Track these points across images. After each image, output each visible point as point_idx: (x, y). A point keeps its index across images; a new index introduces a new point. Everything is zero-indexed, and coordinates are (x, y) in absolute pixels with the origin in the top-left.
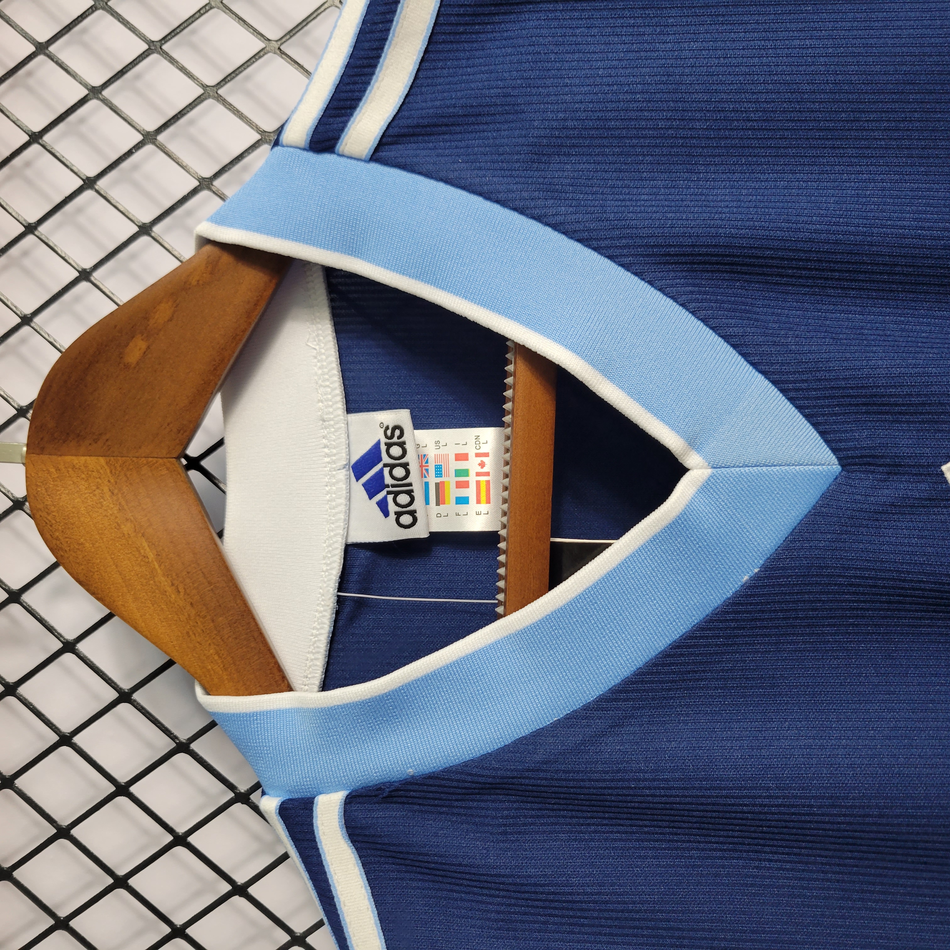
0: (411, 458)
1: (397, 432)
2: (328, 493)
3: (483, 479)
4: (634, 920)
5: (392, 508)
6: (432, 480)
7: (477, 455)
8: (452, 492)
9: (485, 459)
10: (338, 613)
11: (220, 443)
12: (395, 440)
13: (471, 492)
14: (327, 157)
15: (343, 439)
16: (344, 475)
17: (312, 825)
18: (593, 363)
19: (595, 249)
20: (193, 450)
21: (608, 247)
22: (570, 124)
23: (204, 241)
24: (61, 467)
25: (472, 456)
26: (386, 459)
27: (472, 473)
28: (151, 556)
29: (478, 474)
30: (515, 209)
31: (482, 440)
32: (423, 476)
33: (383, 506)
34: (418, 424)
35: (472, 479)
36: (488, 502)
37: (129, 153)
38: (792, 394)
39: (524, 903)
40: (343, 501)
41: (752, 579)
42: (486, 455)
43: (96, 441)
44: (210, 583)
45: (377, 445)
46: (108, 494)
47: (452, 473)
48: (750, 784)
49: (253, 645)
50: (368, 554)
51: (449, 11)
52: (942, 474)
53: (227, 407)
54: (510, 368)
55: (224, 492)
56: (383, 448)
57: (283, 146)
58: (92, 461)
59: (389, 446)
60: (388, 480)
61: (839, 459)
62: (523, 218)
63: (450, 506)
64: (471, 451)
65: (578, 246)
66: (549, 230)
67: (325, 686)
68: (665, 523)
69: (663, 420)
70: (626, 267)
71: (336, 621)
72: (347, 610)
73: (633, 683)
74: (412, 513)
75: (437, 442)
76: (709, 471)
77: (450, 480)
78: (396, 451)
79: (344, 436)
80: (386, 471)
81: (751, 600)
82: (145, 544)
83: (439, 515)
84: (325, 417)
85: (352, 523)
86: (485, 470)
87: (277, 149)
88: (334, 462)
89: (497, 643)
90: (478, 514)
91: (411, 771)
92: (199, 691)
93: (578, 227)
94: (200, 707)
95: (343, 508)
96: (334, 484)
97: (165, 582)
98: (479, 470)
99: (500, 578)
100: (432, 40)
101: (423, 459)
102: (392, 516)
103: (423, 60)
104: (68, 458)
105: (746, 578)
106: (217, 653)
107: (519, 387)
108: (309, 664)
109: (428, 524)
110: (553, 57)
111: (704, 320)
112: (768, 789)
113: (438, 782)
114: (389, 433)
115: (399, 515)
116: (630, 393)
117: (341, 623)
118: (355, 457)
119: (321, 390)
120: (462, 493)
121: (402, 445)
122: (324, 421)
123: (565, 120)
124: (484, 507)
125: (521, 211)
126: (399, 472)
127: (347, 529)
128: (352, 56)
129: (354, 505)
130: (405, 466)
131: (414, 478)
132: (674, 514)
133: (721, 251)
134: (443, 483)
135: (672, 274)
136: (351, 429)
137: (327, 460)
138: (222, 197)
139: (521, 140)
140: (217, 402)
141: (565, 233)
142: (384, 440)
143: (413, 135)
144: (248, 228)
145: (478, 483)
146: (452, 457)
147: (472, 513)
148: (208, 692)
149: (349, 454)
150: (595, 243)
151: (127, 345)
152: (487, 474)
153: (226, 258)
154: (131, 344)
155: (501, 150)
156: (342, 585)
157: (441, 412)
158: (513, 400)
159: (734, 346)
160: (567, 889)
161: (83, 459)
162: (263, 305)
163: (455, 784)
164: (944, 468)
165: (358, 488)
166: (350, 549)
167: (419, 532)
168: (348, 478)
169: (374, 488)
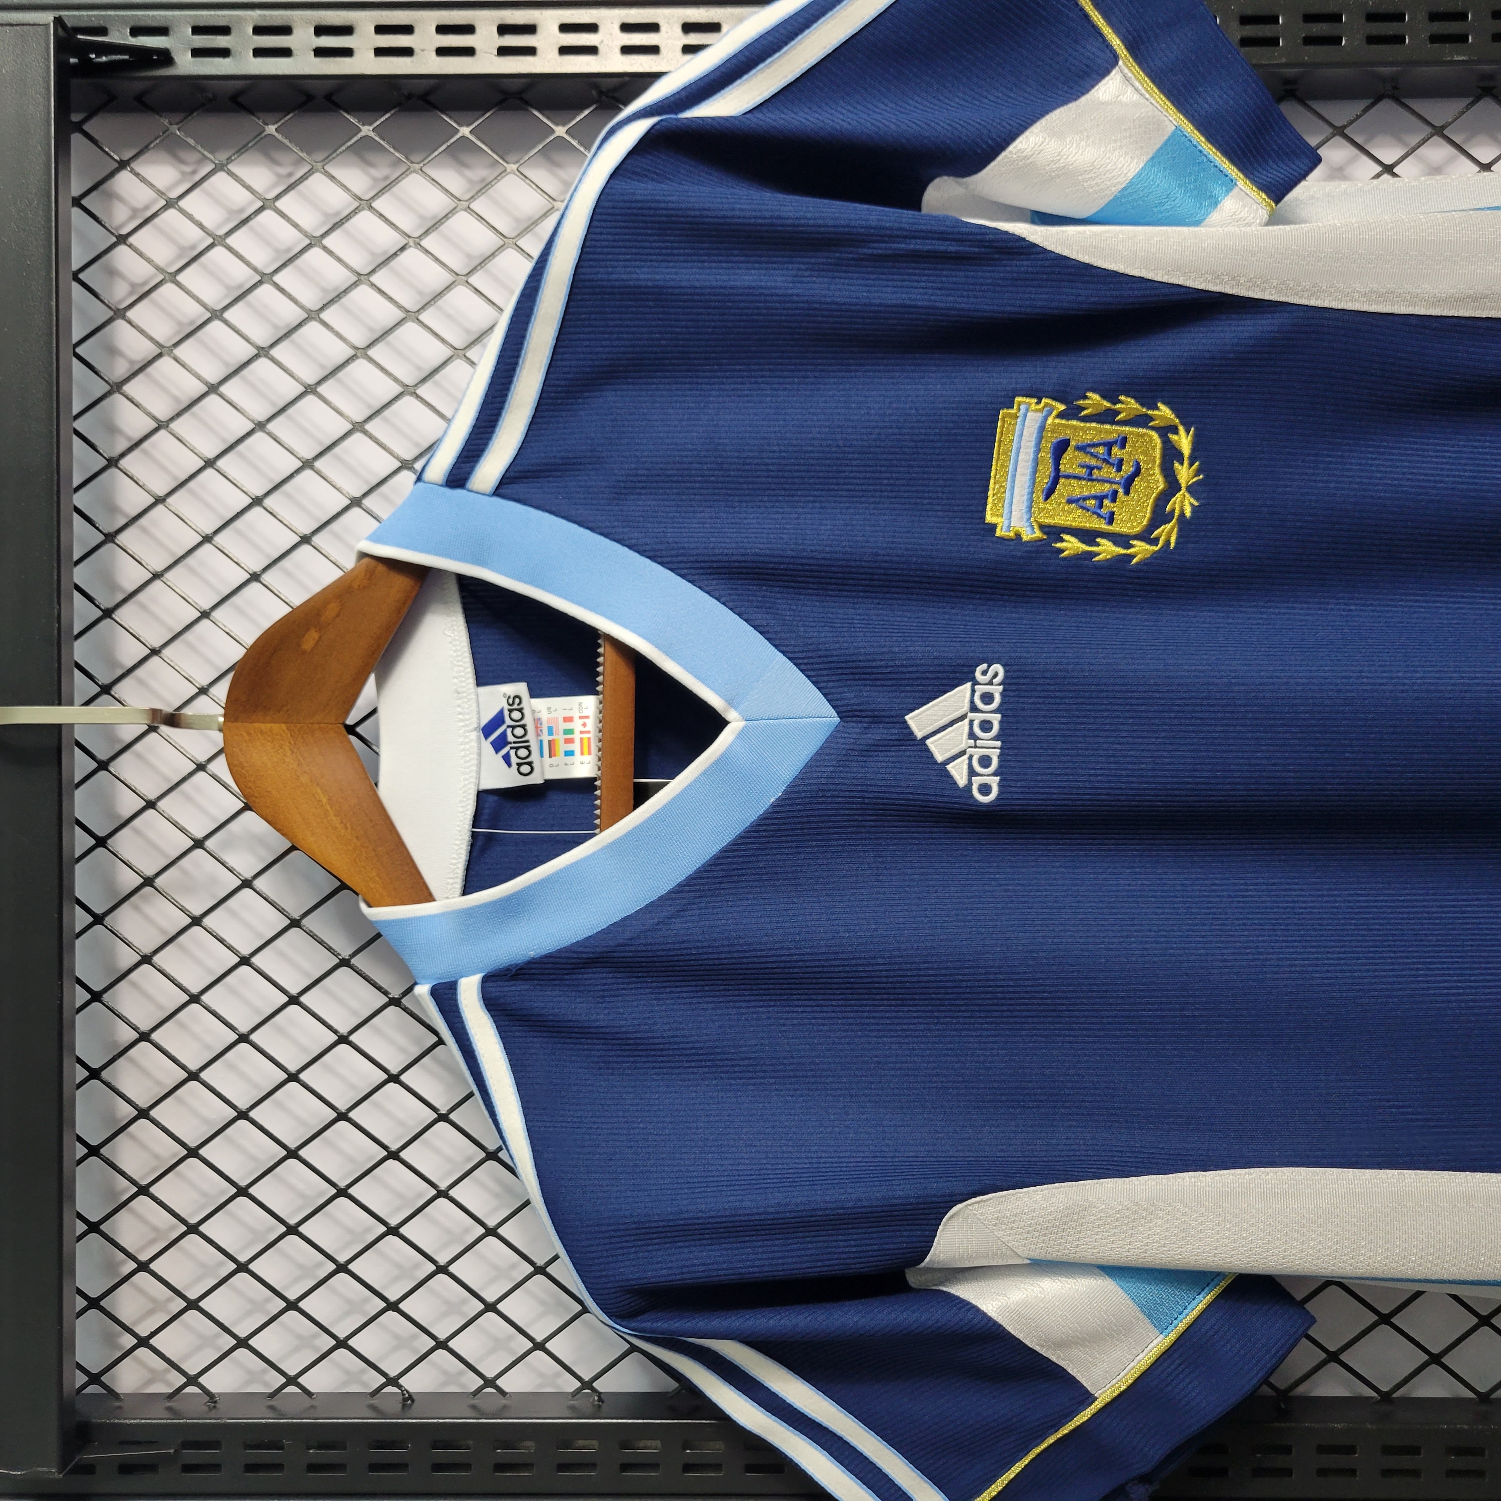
0: (528, 720)
1: (517, 700)
2: (463, 750)
3: (585, 736)
4: (699, 1055)
5: (514, 760)
6: (546, 738)
7: (581, 718)
8: (561, 747)
9: (586, 720)
10: (472, 846)
11: (374, 711)
12: (516, 706)
13: (576, 747)
14: (459, 492)
15: (474, 707)
16: (475, 736)
17: (456, 1000)
18: (658, 646)
19: (659, 563)
20: (350, 721)
21: (668, 563)
22: (640, 472)
23: (363, 555)
24: (252, 731)
25: (576, 718)
26: (508, 722)
27: (577, 732)
28: (324, 800)
29: (582, 732)
30: (602, 534)
31: (584, 706)
32: (538, 735)
33: (507, 759)
34: (533, 694)
35: (577, 736)
36: (590, 753)
37: (291, 476)
38: (803, 667)
39: (618, 1047)
40: (475, 756)
41: (777, 799)
42: (587, 717)
43: (279, 711)
44: (371, 821)
45: (501, 712)
46: (289, 753)
47: (561, 732)
48: (777, 946)
49: (406, 868)
50: (496, 798)
51: (550, 389)
52: (905, 722)
53: (380, 684)
54: (601, 650)
55: (377, 753)
56: (506, 713)
57: (427, 482)
58: (277, 728)
59: (510, 711)
60: (510, 738)
61: (838, 713)
62: (607, 541)
63: (560, 757)
64: (576, 715)
65: (648, 561)
66: (626, 549)
68: (712, 760)
69: (709, 687)
70: (683, 576)
71: (471, 852)
72: (479, 843)
73: (694, 879)
74: (530, 764)
75: (549, 709)
76: (744, 723)
77: (560, 738)
78: (516, 715)
79: (475, 705)
80: (509, 731)
81: (775, 815)
82: (319, 791)
83: (551, 766)
84: (460, 690)
85: (483, 774)
86: (586, 729)
87: (419, 484)
88: (467, 725)
89: (594, 854)
90: (582, 763)
91: (532, 954)
92: (363, 906)
93: (647, 548)
94: (364, 920)
95: (475, 762)
96: (467, 743)
97: (336, 821)
98: (583, 729)
99: (597, 807)
100: (537, 409)
101: (537, 722)
102: (515, 767)
103: (531, 423)
104: (257, 725)
105: (773, 800)
106: (378, 875)
107: (607, 664)
108: (449, 887)
109: (543, 773)
110: (626, 423)
111: (740, 615)
112: (789, 949)
113: (552, 960)
114: (511, 701)
115: (519, 765)
116: (685, 667)
117: (474, 854)
118: (484, 722)
119: (456, 669)
120: (569, 747)
121: (520, 710)
122: (458, 693)
123: (636, 469)
124: (587, 758)
125: (606, 535)
126: (519, 732)
127: (479, 778)
128: (477, 419)
129: (484, 759)
130: (523, 727)
131: (531, 736)
132: (718, 754)
133: (749, 565)
134: (554, 740)
135: (714, 582)
136: (481, 699)
137: (461, 724)
139: (604, 484)
140: (372, 680)
141: (639, 552)
142: (507, 707)
143: (526, 477)
144: (399, 545)
145: (582, 739)
146: (561, 720)
147: (577, 763)
148: (370, 906)
149: (479, 719)
150: (659, 560)
151: (304, 636)
152: (588, 732)
153: (381, 568)
154: (307, 635)
155: (590, 490)
156: (476, 823)
157: (553, 685)
158: (603, 674)
159: (761, 633)
160: (650, 1035)
161: (269, 725)
162: (410, 602)
163: (565, 961)
164: (907, 718)
165: (487, 746)
166: (481, 795)
167: (536, 779)
168: (479, 738)
169: (499, 744)
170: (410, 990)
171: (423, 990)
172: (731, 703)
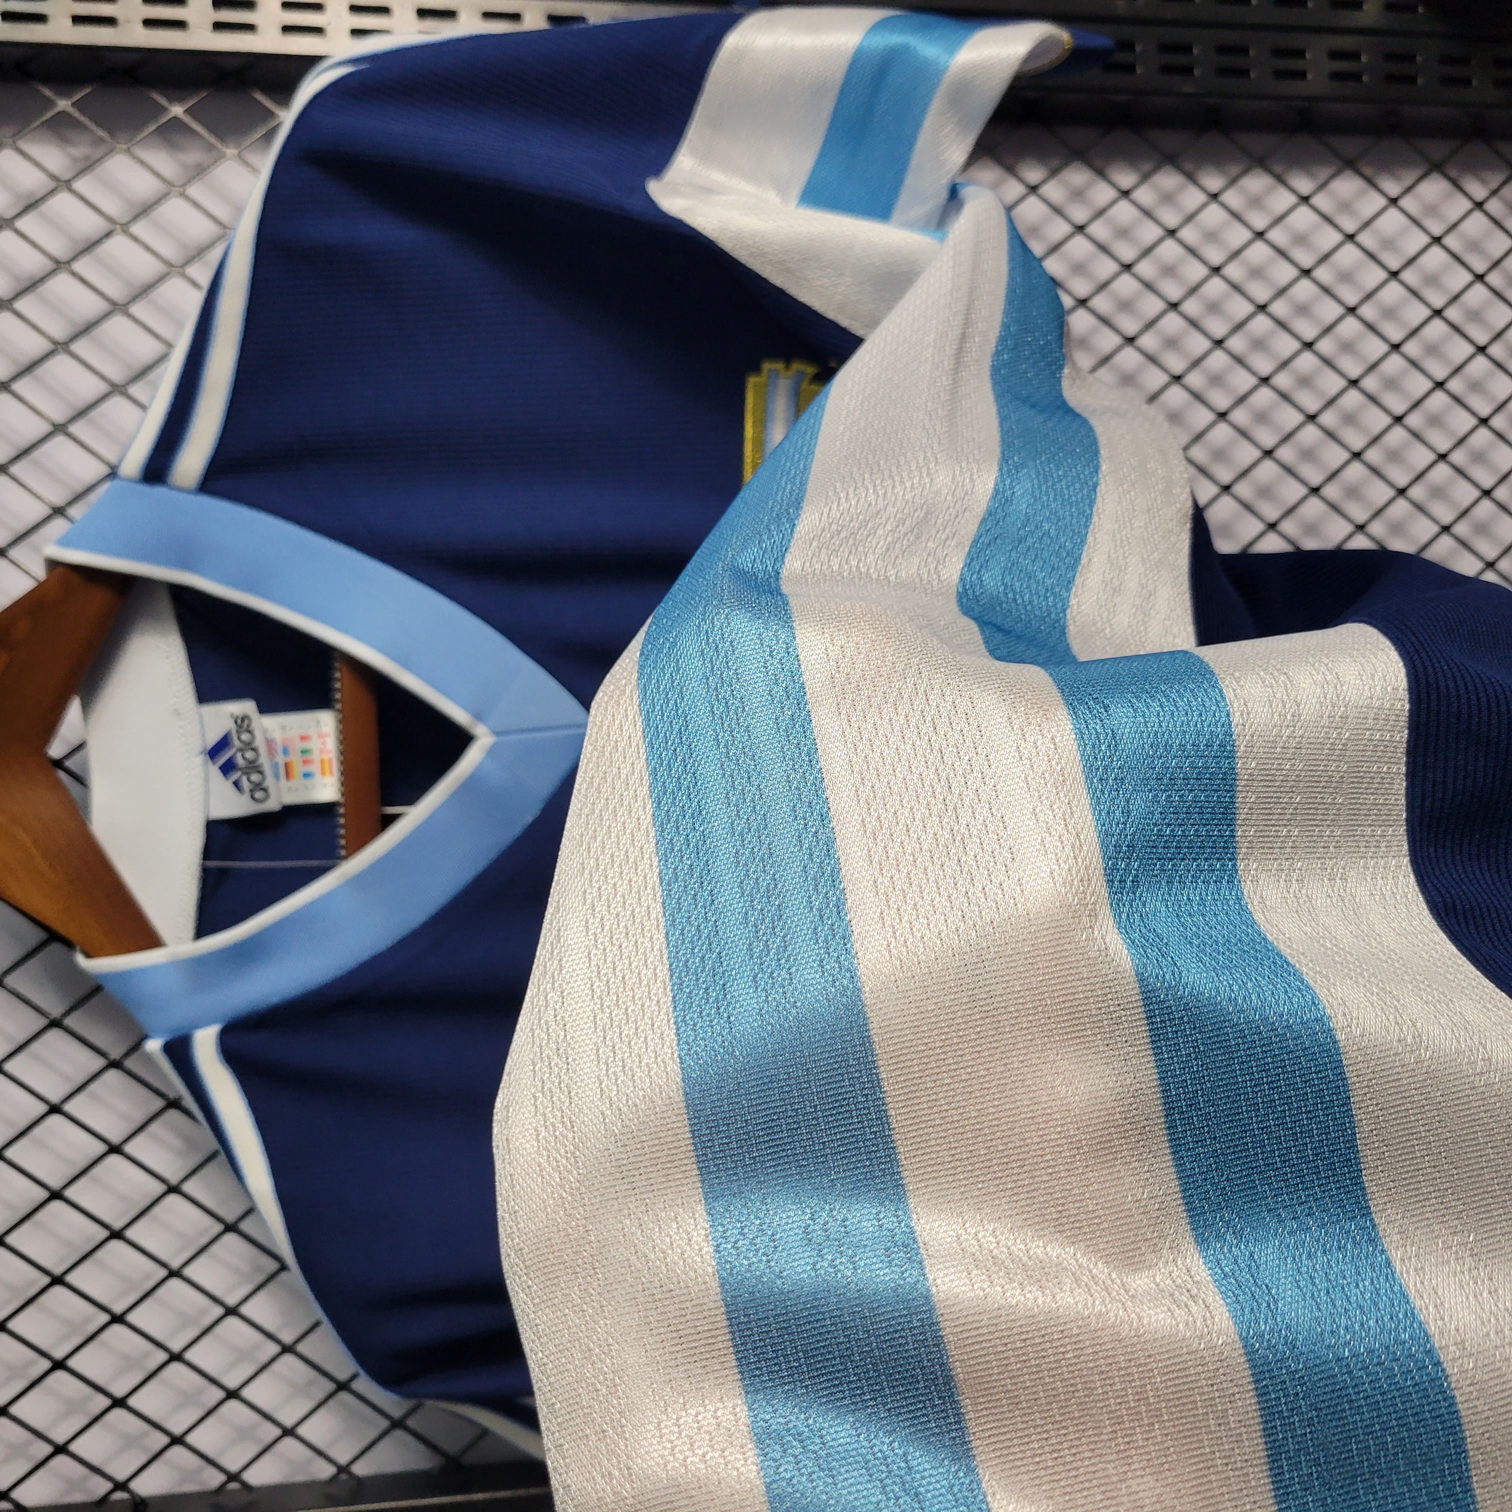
0: (259, 743)
1: (246, 721)
2: (188, 777)
3: (325, 756)
5: (246, 786)
6: (281, 760)
7: (319, 735)
8: (298, 769)
9: (325, 739)
12: (244, 727)
13: (315, 768)
14: (158, 489)
15: (198, 728)
16: (199, 761)
17: (191, 1055)
23: (53, 565)
25: (314, 737)
27: (315, 752)
28: (29, 842)
29: (320, 752)
31: (320, 722)
32: (271, 757)
33: (237, 784)
34: (263, 712)
35: (316, 756)
36: (330, 775)
40: (202, 786)
45: (229, 734)
47: (298, 753)
53: (86, 707)
55: (87, 787)
56: (234, 735)
57: (121, 479)
59: (238, 732)
60: (241, 762)
63: (297, 780)
64: (311, 732)
67: (203, 929)
68: (461, 781)
69: (453, 700)
71: (202, 888)
73: (448, 910)
74: (265, 790)
75: (282, 727)
76: (493, 738)
77: (296, 760)
78: (246, 737)
79: (198, 726)
80: (239, 755)
82: (22, 833)
83: (289, 789)
85: (211, 802)
86: (326, 749)
87: (116, 481)
88: (192, 749)
90: (324, 786)
92: (81, 960)
94: (80, 973)
95: (202, 789)
96: (192, 770)
97: (43, 865)
98: (321, 748)
99: (341, 837)
100: (235, 392)
101: (270, 743)
105: (530, 820)
106: (97, 922)
108: (181, 928)
109: (279, 799)
114: (239, 722)
115: (252, 791)
117: (207, 890)
118: (210, 745)
120: (308, 768)
121: (250, 732)
124: (327, 780)
126: (250, 755)
127: (206, 807)
129: (211, 785)
130: (254, 749)
131: (263, 760)
132: (468, 773)
134: (290, 762)
136: (204, 718)
137: (185, 747)
138: (71, 520)
142: (234, 728)
144: (93, 550)
145: (321, 759)
146: (296, 739)
147: (319, 786)
148: (88, 955)
149: (204, 741)
152: (329, 752)
153: (77, 580)
156: (207, 855)
165: (214, 771)
166: (213, 828)
167: (272, 805)
168: (205, 763)
169: (228, 768)
170: (136, 1047)
171: (154, 1045)
172: (478, 717)
